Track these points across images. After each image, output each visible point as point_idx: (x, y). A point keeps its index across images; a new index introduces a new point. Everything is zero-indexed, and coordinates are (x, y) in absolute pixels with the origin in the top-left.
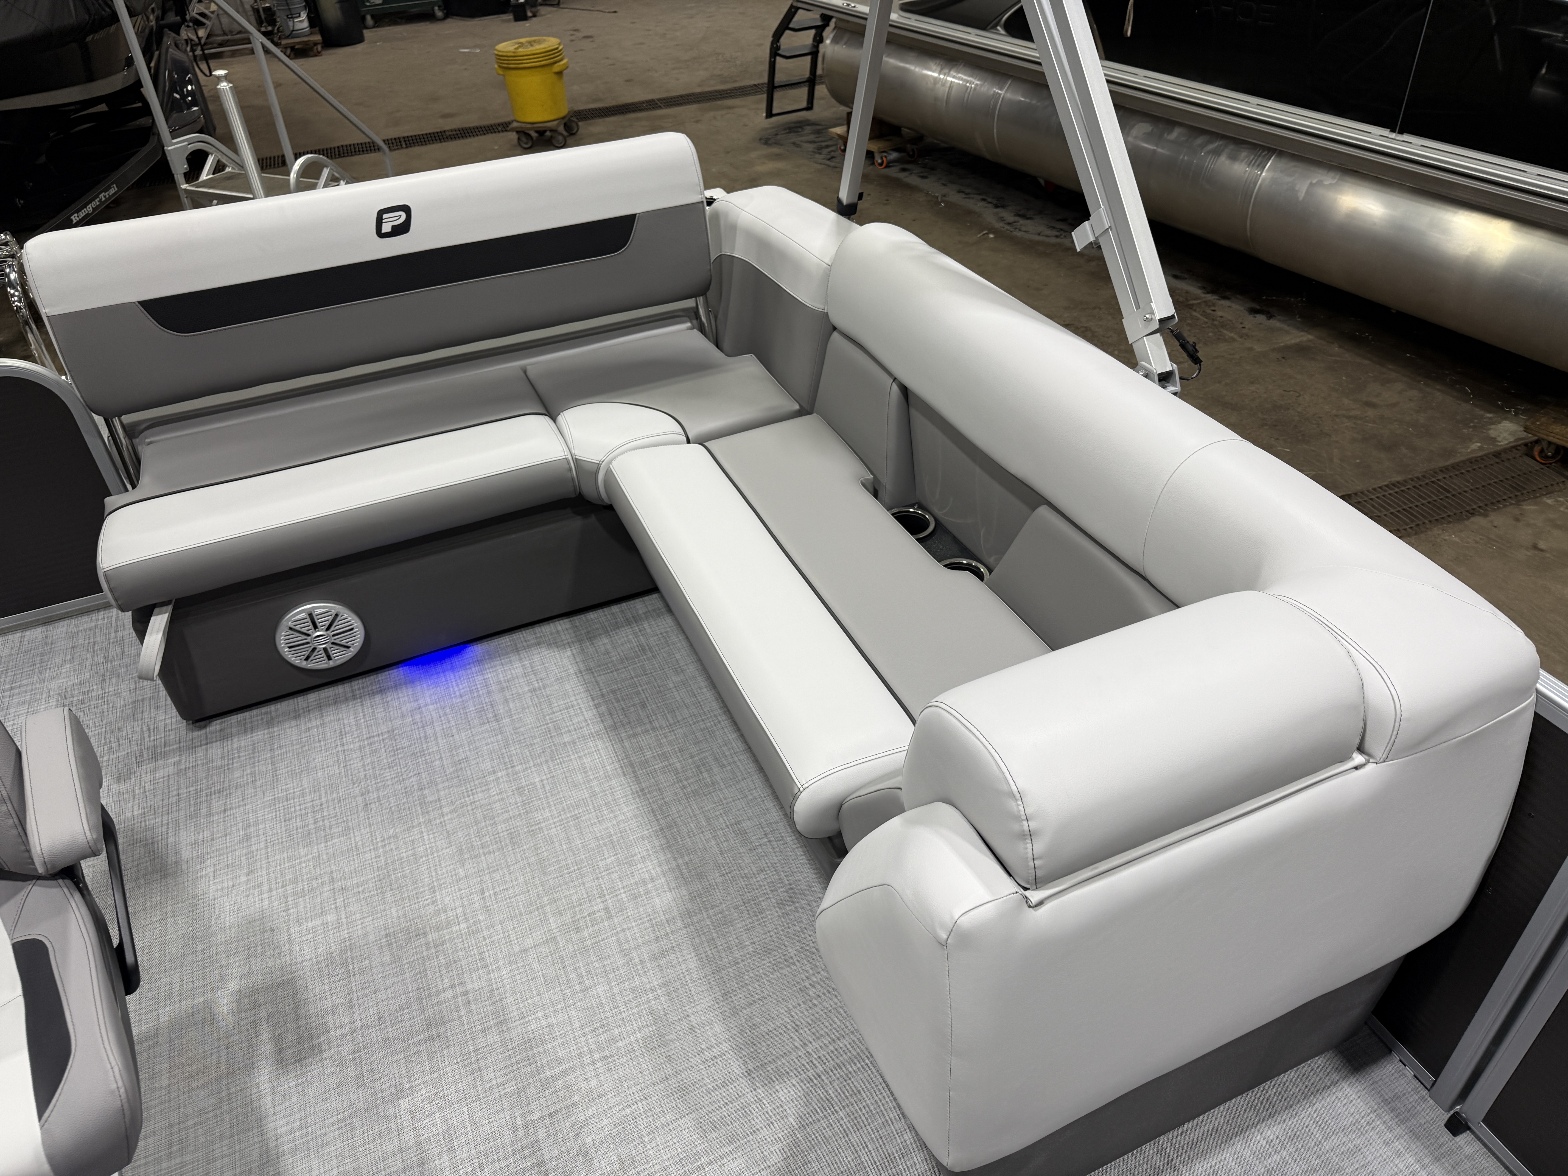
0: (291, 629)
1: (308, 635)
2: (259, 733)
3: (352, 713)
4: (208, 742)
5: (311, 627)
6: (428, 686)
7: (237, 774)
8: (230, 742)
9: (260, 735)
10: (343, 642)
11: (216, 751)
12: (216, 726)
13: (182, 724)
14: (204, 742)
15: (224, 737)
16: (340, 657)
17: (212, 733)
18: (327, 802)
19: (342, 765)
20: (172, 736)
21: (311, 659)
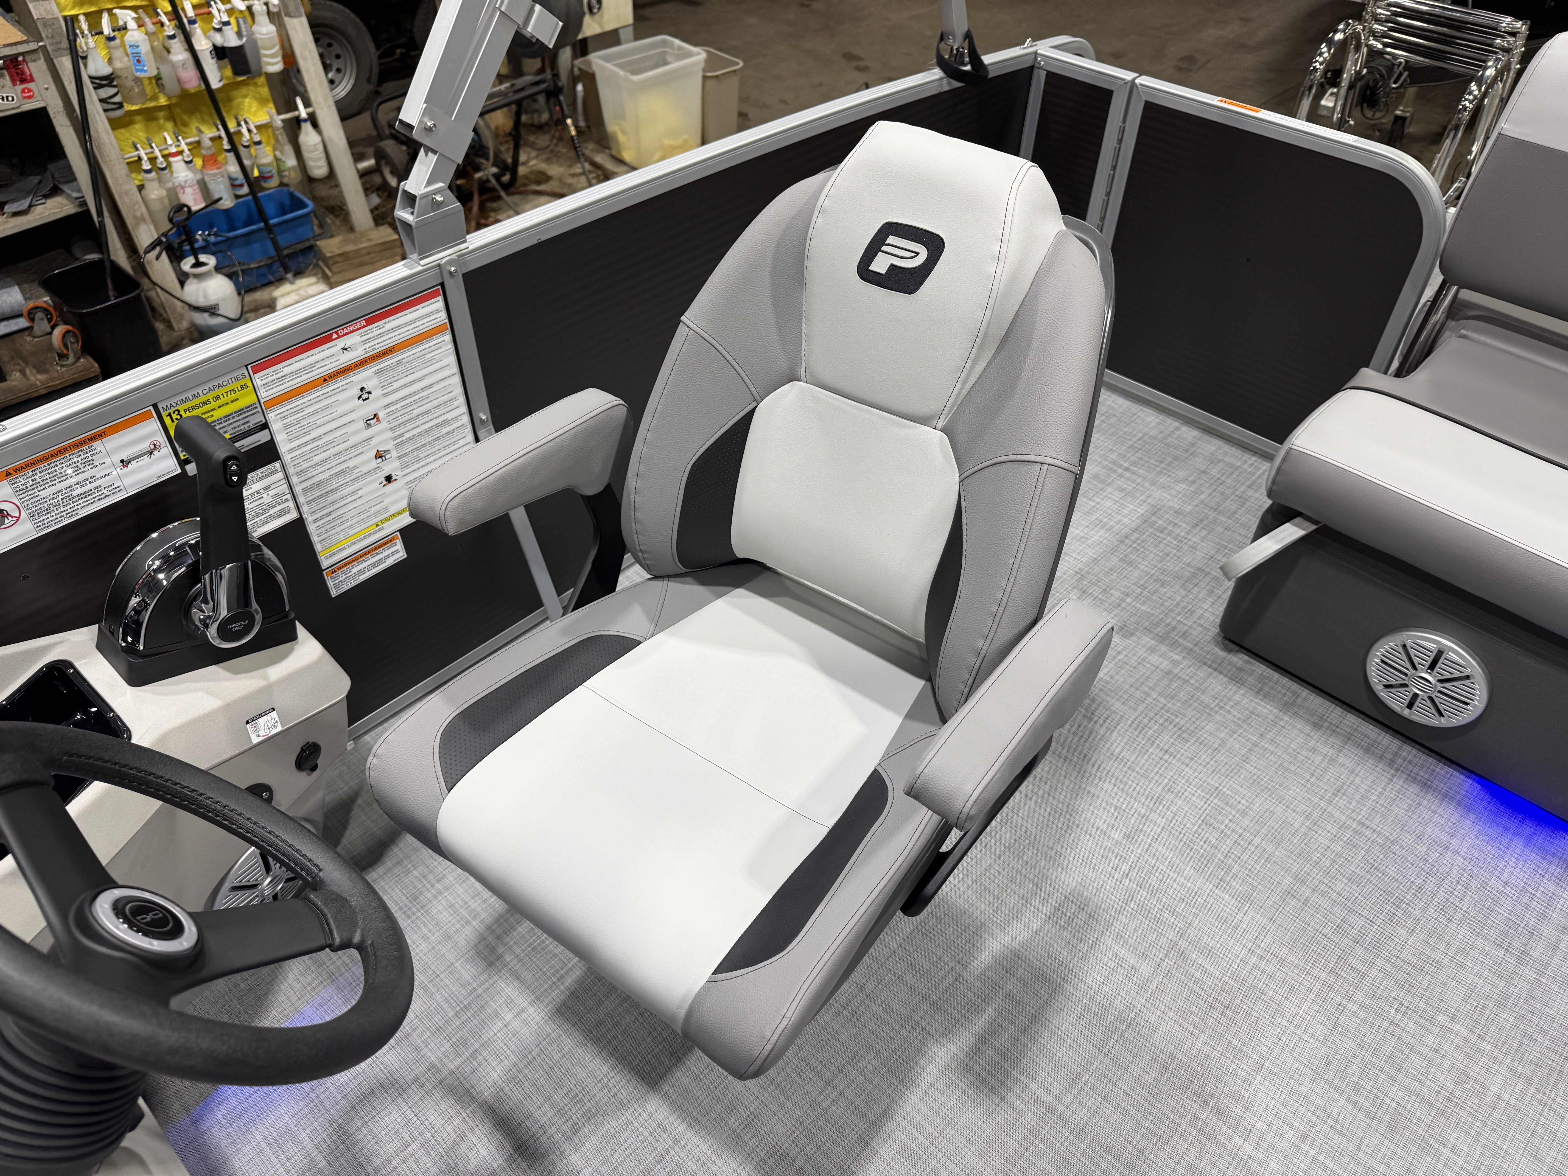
0: (1404, 646)
1: (1415, 668)
2: (1268, 707)
3: (1371, 778)
4: (1217, 669)
5: (1427, 664)
6: (1480, 832)
7: (1211, 727)
8: (1235, 688)
9: (1267, 709)
10: (1441, 707)
11: (1217, 684)
12: (1239, 659)
13: (1215, 630)
14: (1214, 665)
15: (1236, 678)
16: (1422, 715)
17: (1230, 663)
18: (1257, 847)
19: (1308, 823)
20: (1196, 632)
21: (1390, 690)
